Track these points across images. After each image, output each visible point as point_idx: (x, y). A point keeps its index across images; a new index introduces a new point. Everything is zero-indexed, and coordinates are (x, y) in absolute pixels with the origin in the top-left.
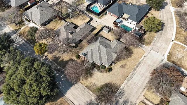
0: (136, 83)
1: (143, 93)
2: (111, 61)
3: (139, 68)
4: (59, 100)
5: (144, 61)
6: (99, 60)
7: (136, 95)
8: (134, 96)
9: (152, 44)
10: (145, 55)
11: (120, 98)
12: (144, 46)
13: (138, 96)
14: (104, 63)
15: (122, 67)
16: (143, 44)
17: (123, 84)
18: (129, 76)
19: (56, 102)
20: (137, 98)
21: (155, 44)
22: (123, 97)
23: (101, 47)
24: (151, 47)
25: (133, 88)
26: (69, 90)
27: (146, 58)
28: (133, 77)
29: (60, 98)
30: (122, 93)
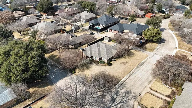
0: (140, 78)
1: (149, 86)
2: (111, 56)
3: (142, 66)
4: (47, 87)
5: (147, 62)
6: (98, 54)
7: (140, 87)
8: (138, 88)
9: (155, 50)
10: (148, 57)
11: (121, 89)
12: (146, 51)
13: (143, 88)
14: (103, 57)
15: (123, 63)
16: (145, 50)
17: (125, 78)
18: (131, 72)
19: (43, 88)
20: (142, 89)
21: (157, 51)
22: (125, 88)
23: (101, 44)
24: (154, 52)
25: (136, 81)
26: (61, 80)
27: (149, 60)
28: (136, 73)
29: (49, 86)
30: (124, 85)
